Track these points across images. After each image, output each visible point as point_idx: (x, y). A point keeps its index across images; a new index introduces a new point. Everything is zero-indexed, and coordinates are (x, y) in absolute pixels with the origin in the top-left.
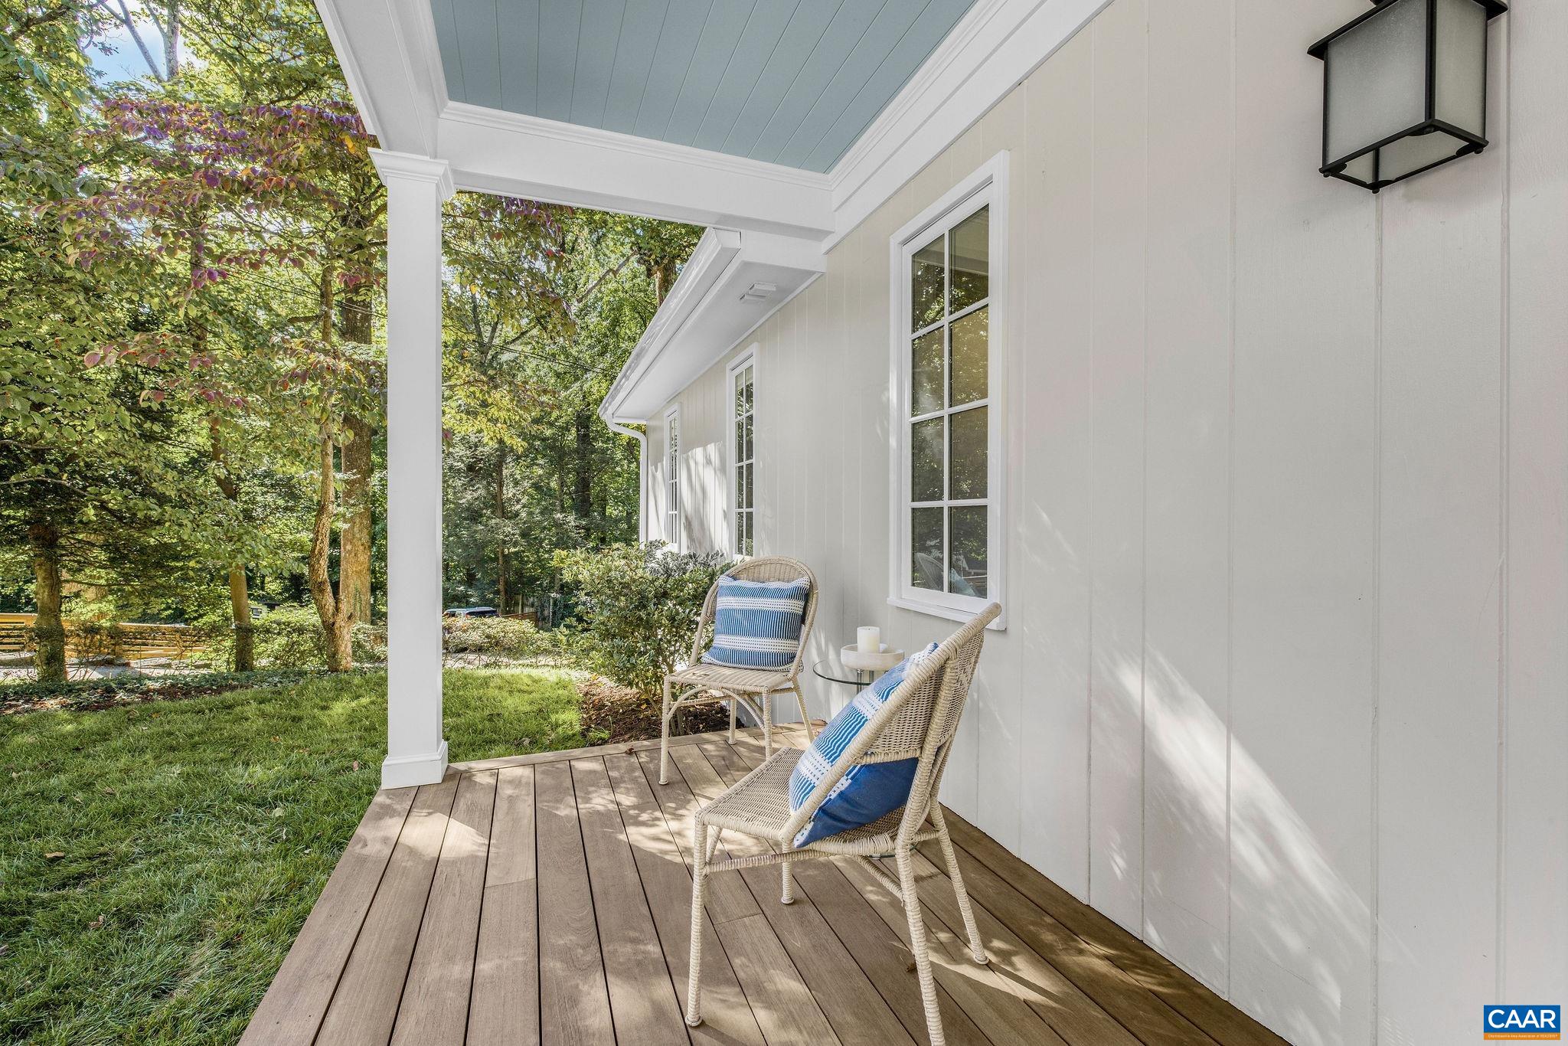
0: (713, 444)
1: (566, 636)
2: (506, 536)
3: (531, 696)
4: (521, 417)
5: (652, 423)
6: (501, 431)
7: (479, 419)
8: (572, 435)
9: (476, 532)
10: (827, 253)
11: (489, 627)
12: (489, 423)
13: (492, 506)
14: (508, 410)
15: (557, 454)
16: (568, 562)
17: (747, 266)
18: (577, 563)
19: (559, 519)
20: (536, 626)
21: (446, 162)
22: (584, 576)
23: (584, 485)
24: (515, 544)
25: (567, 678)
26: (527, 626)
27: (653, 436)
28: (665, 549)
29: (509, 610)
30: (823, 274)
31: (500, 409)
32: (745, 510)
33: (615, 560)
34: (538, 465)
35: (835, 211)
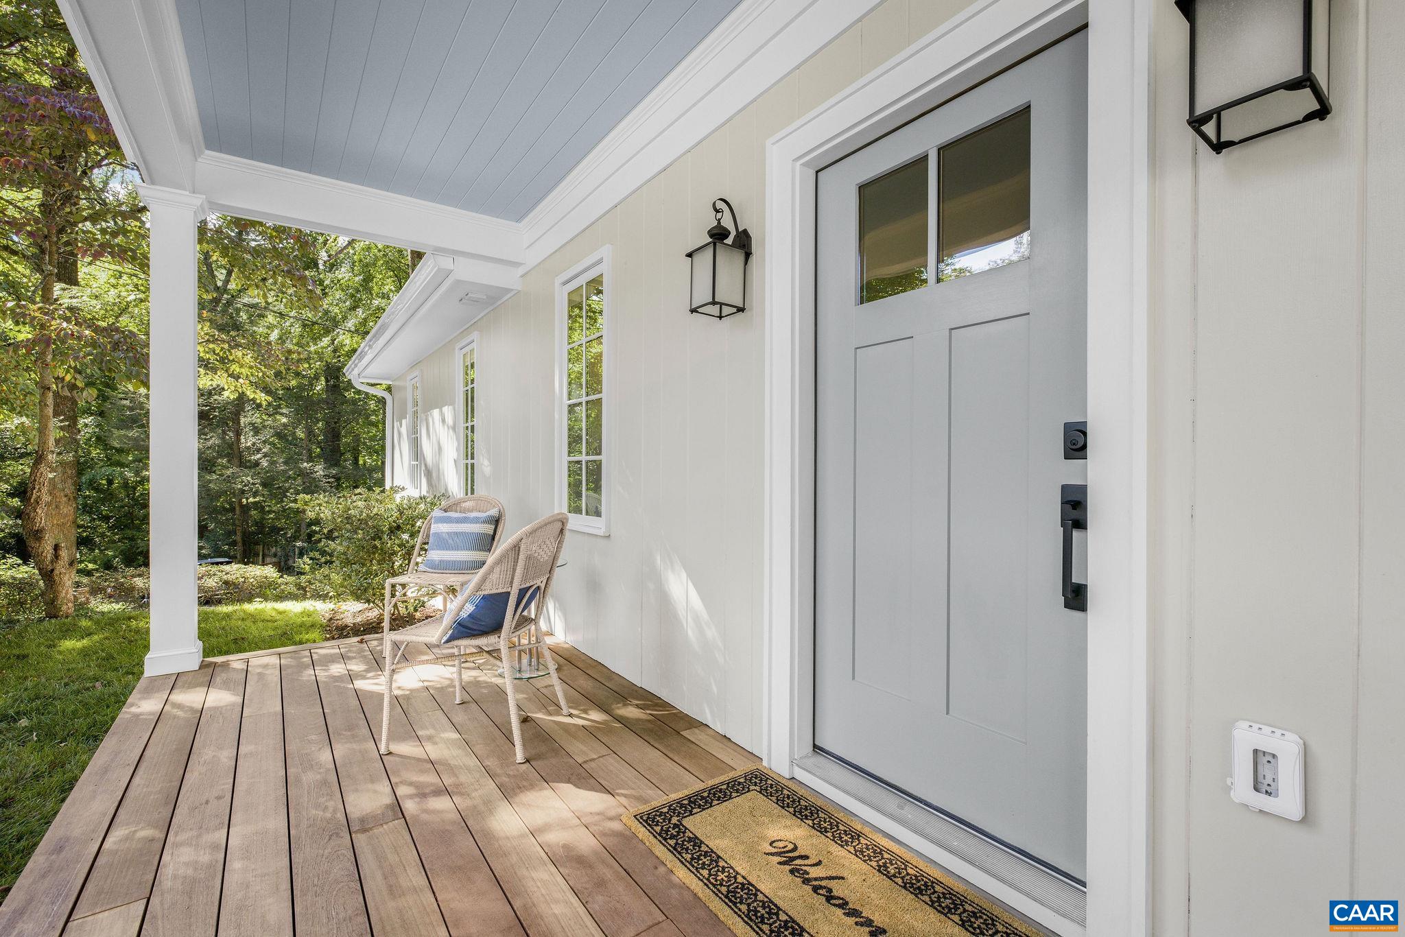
0: (447, 407)
1: (308, 565)
2: (245, 486)
3: (276, 624)
4: (264, 374)
5: (397, 383)
6: (243, 386)
7: (219, 374)
8: (320, 386)
9: (210, 481)
10: (522, 276)
11: (227, 574)
12: (229, 378)
13: (228, 455)
14: (251, 367)
15: (301, 402)
16: (312, 504)
17: (458, 283)
18: (320, 505)
19: (305, 468)
20: (279, 571)
21: (204, 197)
22: (326, 514)
23: (334, 434)
24: (255, 494)
25: (312, 609)
26: (270, 572)
27: (397, 395)
28: (404, 494)
29: (248, 557)
30: (519, 292)
31: (241, 366)
32: (470, 461)
33: (357, 502)
34: (282, 414)
35: (526, 249)
